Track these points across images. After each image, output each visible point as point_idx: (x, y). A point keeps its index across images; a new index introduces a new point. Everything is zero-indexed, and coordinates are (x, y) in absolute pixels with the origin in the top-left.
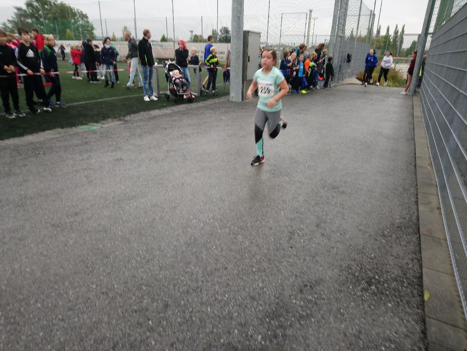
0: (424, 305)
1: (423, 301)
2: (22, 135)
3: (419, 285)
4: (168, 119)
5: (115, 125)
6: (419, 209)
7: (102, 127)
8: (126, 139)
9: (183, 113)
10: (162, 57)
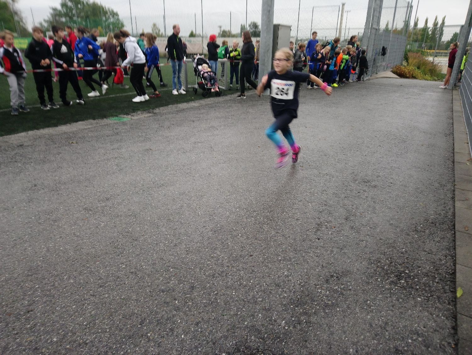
0: (456, 301)
1: (456, 298)
2: (56, 125)
3: (451, 282)
4: (196, 112)
5: (145, 117)
6: (456, 205)
7: (132, 119)
8: (156, 130)
9: (211, 107)
10: (190, 52)
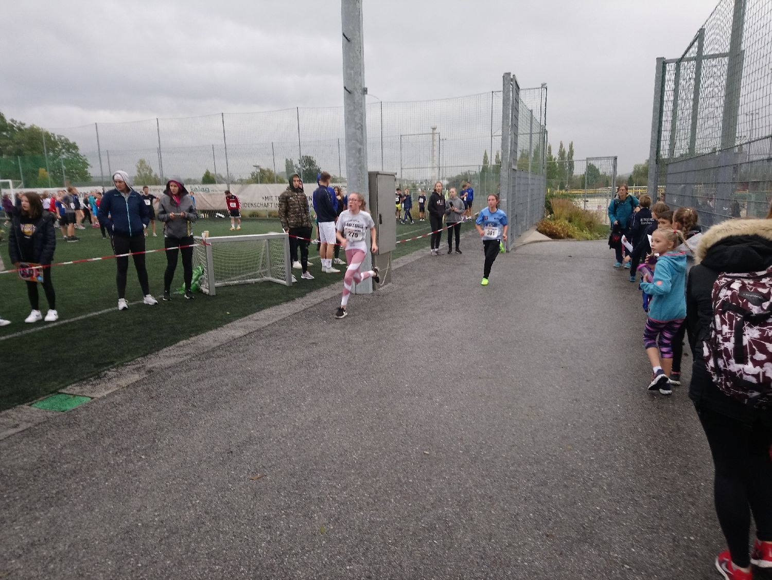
7: (92, 399)
10: (209, 208)
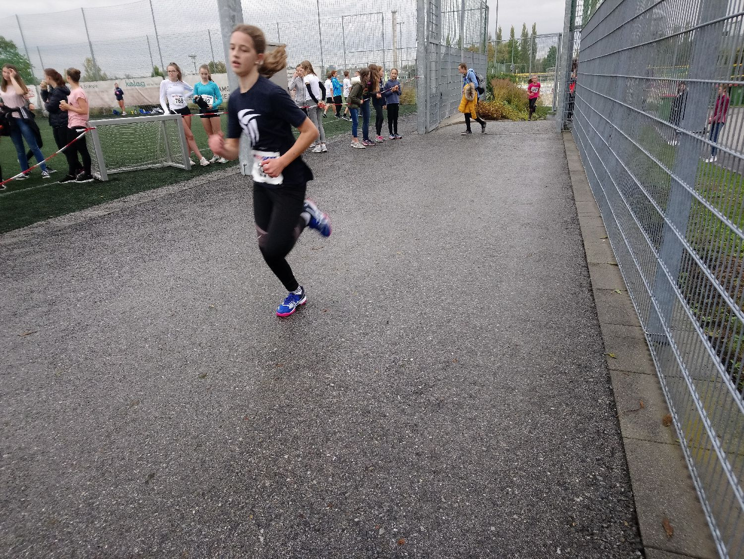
6: (624, 432)
10: (146, 103)
